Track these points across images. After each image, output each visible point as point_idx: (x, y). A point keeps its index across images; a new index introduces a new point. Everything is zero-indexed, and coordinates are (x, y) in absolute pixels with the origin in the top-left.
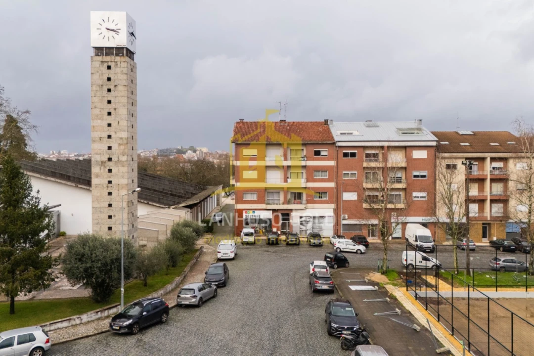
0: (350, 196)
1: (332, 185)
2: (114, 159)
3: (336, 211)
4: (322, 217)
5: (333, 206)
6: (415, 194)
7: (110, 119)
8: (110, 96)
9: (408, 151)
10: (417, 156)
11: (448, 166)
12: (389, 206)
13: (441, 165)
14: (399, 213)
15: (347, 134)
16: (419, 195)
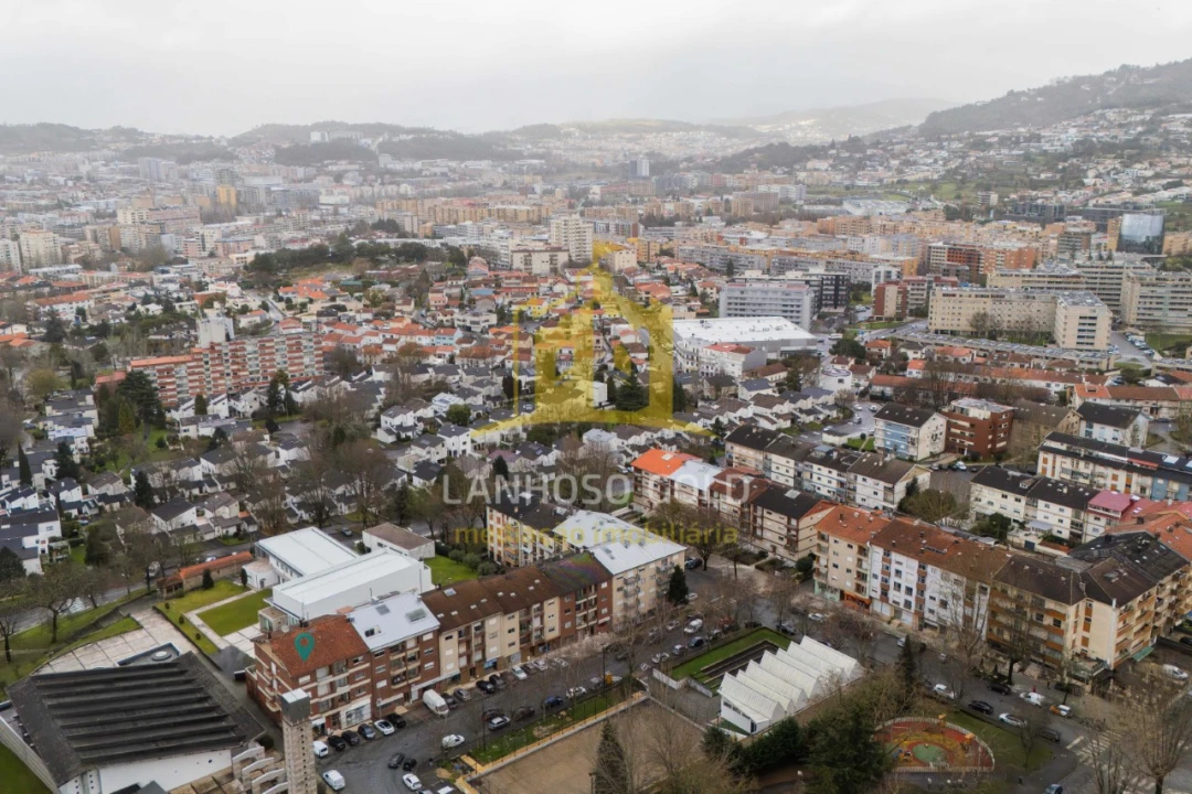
0: (382, 684)
1: (369, 681)
3: (372, 699)
4: (362, 707)
5: (370, 696)
6: (426, 666)
9: (419, 639)
10: (426, 638)
11: (447, 638)
12: (410, 681)
13: (442, 639)
14: (417, 683)
15: (370, 633)
16: (429, 665)
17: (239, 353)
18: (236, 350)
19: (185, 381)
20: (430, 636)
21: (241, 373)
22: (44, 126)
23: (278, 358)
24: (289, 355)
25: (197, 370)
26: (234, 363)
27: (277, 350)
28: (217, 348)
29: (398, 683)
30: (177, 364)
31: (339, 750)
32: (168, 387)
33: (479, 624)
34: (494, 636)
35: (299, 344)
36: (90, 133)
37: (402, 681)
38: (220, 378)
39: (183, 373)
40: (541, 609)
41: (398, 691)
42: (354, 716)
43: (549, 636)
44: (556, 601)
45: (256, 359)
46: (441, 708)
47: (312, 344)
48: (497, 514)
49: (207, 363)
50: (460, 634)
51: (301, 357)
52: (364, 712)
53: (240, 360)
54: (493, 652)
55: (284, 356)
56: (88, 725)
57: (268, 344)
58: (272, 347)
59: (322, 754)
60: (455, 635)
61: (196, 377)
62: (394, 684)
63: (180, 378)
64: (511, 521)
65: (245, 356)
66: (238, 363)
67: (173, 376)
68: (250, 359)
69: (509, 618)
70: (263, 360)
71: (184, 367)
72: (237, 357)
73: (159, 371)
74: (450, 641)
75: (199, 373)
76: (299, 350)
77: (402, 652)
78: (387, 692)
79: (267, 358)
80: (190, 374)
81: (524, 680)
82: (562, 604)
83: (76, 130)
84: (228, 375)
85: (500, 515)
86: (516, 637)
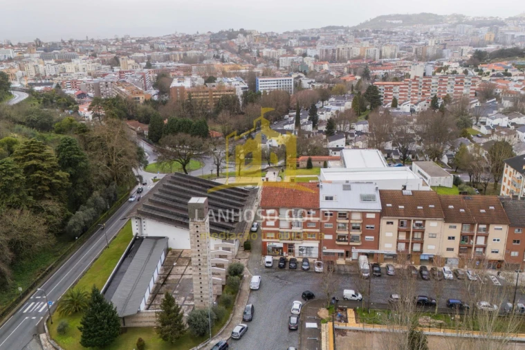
0: (329, 237)
1: (318, 230)
2: (202, 264)
3: (320, 244)
4: (312, 247)
5: (318, 242)
6: (367, 237)
7: (199, 248)
8: (198, 239)
9: (364, 213)
10: (369, 216)
11: (388, 223)
12: (351, 244)
13: (383, 222)
14: (357, 247)
15: (329, 198)
16: (369, 238)
17: (427, 83)
18: (426, 81)
19: (398, 95)
20: (373, 216)
21: (426, 94)
22: (423, 14)
23: (448, 88)
24: (455, 87)
25: (404, 90)
26: (424, 88)
27: (449, 83)
28: (417, 79)
29: (342, 241)
30: (395, 85)
31: (281, 268)
32: (389, 97)
33: (421, 222)
34: (433, 236)
35: (462, 81)
36: (441, 16)
37: (345, 241)
38: (416, 96)
39: (397, 91)
40: (487, 230)
41: (341, 247)
42: (305, 252)
43: (489, 255)
44: (505, 228)
45: (436, 87)
46: (364, 271)
47: (470, 82)
48: (510, 169)
49: (410, 86)
50: (401, 224)
51: (462, 89)
52: (313, 252)
53: (426, 87)
54: (430, 248)
55: (452, 87)
56: (167, 199)
57: (444, 80)
58: (446, 81)
59: (267, 265)
60: (396, 223)
61: (403, 93)
62: (339, 241)
63: (396, 93)
64: (518, 175)
65: (430, 85)
66: (426, 89)
67: (392, 91)
68: (433, 87)
69: (450, 227)
70: (440, 88)
71: (398, 87)
72: (426, 85)
73: (386, 88)
74: (390, 225)
75: (406, 91)
76: (462, 84)
77: (348, 219)
78: (330, 244)
79: (442, 87)
80: (401, 91)
81: (449, 280)
82: (510, 234)
83: (436, 15)
84: (420, 94)
85: (512, 170)
86: (455, 244)
